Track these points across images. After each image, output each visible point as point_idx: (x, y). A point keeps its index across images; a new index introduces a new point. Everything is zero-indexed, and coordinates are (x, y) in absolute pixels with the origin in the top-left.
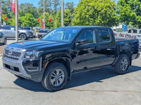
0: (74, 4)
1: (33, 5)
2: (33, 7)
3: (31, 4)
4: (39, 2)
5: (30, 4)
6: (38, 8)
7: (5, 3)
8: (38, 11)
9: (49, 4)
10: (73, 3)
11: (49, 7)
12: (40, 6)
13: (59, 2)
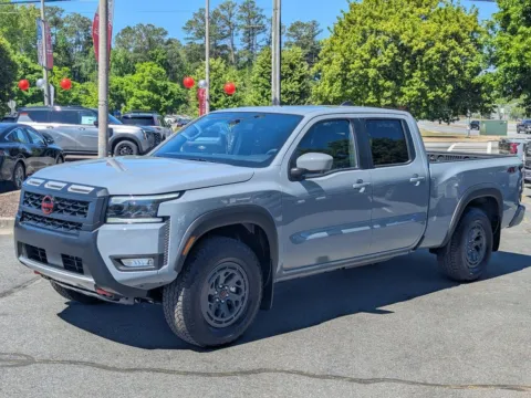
0: (320, 28)
1: (165, 33)
2: (166, 39)
3: (161, 29)
4: (190, 23)
5: (157, 27)
6: (184, 43)
7: (65, 25)
8: (183, 56)
9: (227, 28)
10: (314, 23)
11: (226, 42)
12: (190, 36)
13: (264, 21)
